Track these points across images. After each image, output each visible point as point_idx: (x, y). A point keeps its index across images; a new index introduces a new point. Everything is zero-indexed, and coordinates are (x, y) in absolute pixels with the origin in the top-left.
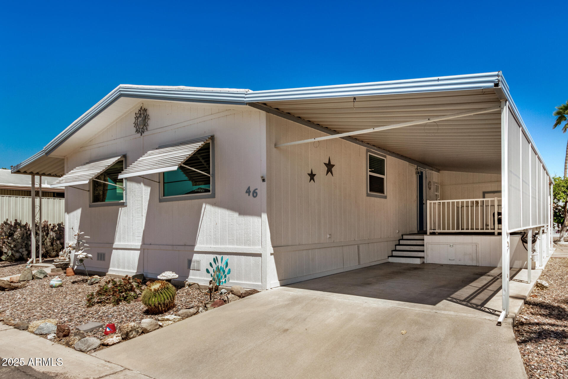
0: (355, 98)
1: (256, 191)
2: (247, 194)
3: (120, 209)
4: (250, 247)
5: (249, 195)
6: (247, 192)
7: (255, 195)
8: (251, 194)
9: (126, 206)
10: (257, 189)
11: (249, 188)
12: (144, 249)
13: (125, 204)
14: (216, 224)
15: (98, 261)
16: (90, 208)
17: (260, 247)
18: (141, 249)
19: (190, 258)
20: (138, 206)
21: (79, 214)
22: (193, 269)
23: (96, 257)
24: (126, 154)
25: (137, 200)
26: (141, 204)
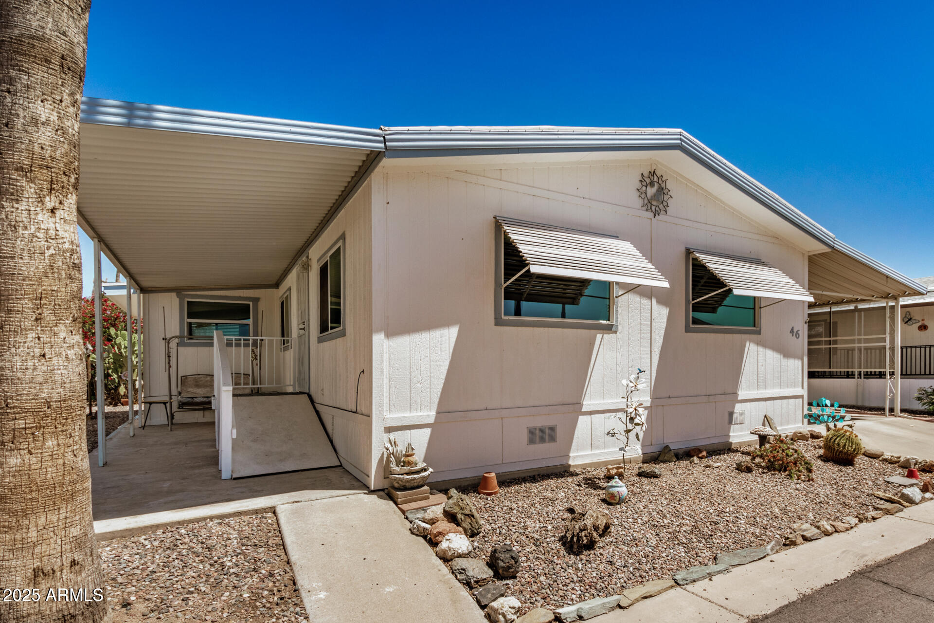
1: (798, 332)
2: (791, 334)
3: (599, 336)
5: (793, 335)
6: (791, 332)
7: (798, 336)
8: (794, 334)
9: (616, 332)
11: (793, 328)
13: (614, 329)
14: (762, 365)
15: (533, 447)
16: (499, 328)
17: (801, 388)
18: (651, 406)
19: (731, 410)
20: (643, 335)
21: (447, 337)
22: (735, 424)
23: (524, 436)
24: (618, 237)
25: (640, 324)
26: (649, 332)
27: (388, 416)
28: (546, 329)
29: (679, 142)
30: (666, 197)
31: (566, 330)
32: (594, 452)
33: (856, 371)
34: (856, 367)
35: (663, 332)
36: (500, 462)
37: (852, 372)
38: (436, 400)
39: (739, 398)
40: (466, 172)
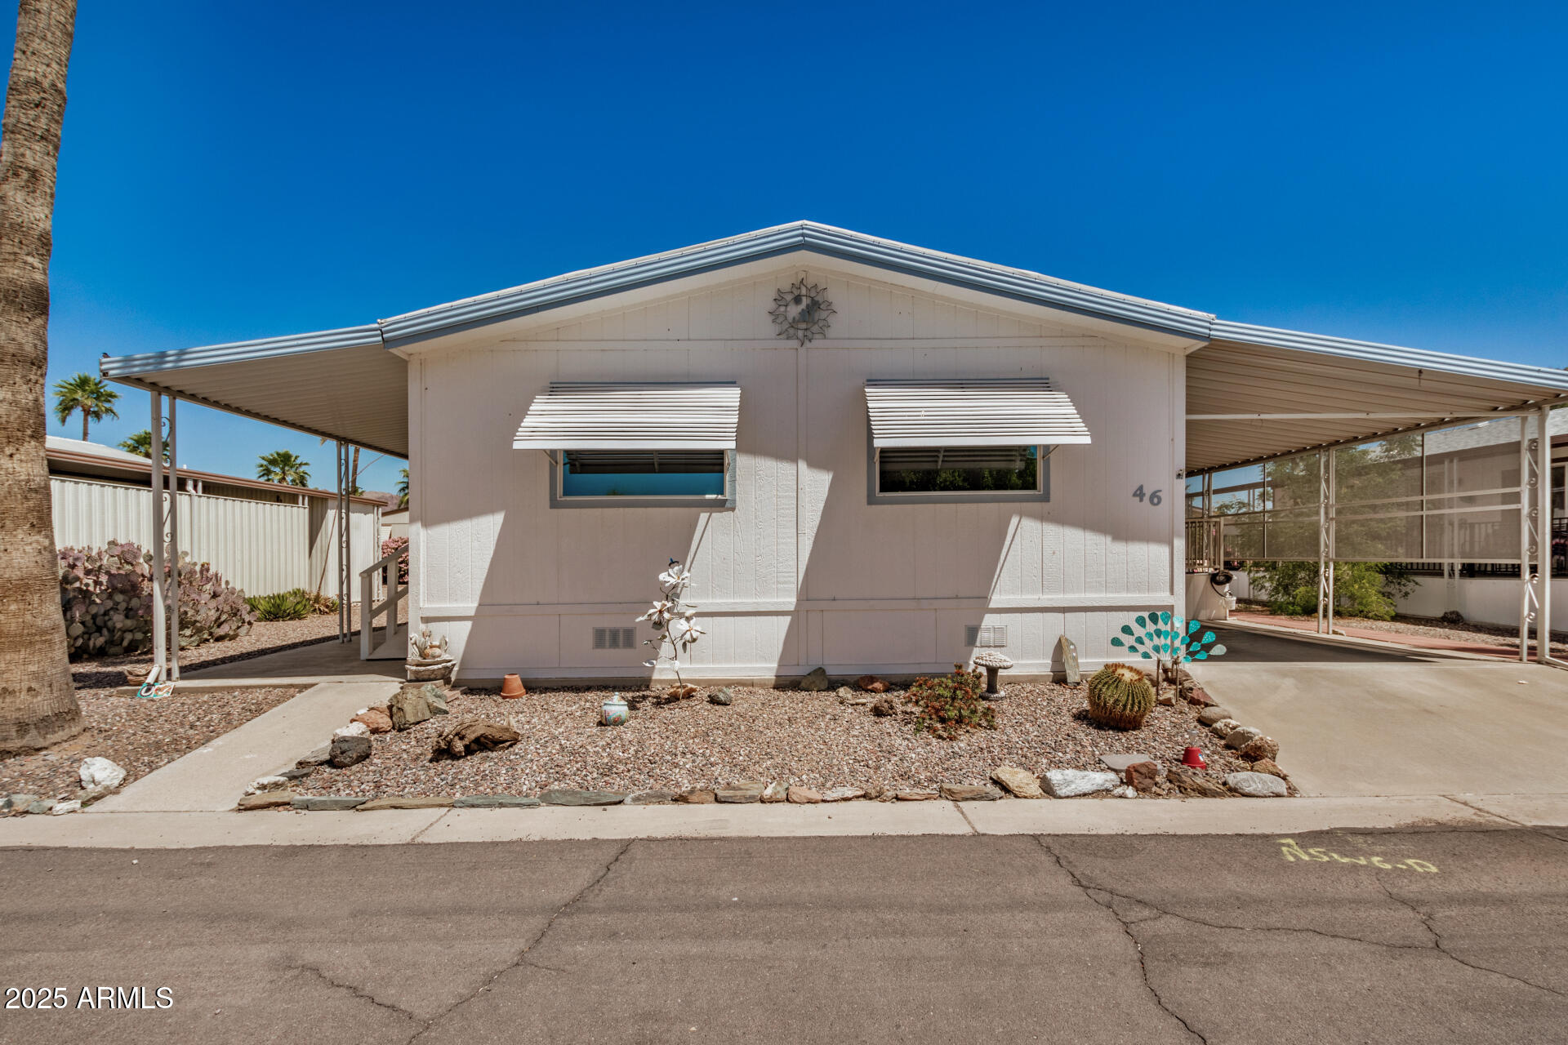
0: (1420, 372)
1: (1158, 494)
2: (1137, 498)
3: (704, 516)
4: (1143, 595)
5: (1141, 500)
6: (1135, 495)
7: (1156, 500)
8: (1146, 498)
9: (733, 509)
10: (1160, 491)
11: (1141, 488)
12: (807, 611)
13: (728, 505)
14: (1054, 553)
15: (599, 651)
16: (555, 511)
17: (1168, 593)
18: (795, 610)
19: (973, 623)
20: (782, 511)
21: (490, 526)
22: (982, 647)
23: (589, 639)
24: (735, 383)
25: (778, 497)
26: (795, 506)
27: (426, 606)
28: (621, 509)
29: (801, 238)
30: (823, 314)
31: (650, 510)
32: (693, 666)
33: (1446, 561)
34: (1446, 556)
35: (821, 505)
36: (557, 666)
37: (1440, 564)
38: (478, 593)
39: (992, 605)
40: (514, 340)
